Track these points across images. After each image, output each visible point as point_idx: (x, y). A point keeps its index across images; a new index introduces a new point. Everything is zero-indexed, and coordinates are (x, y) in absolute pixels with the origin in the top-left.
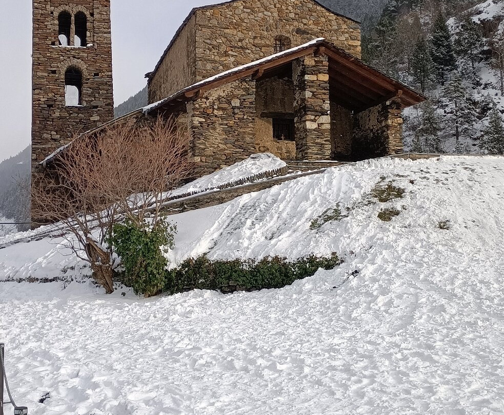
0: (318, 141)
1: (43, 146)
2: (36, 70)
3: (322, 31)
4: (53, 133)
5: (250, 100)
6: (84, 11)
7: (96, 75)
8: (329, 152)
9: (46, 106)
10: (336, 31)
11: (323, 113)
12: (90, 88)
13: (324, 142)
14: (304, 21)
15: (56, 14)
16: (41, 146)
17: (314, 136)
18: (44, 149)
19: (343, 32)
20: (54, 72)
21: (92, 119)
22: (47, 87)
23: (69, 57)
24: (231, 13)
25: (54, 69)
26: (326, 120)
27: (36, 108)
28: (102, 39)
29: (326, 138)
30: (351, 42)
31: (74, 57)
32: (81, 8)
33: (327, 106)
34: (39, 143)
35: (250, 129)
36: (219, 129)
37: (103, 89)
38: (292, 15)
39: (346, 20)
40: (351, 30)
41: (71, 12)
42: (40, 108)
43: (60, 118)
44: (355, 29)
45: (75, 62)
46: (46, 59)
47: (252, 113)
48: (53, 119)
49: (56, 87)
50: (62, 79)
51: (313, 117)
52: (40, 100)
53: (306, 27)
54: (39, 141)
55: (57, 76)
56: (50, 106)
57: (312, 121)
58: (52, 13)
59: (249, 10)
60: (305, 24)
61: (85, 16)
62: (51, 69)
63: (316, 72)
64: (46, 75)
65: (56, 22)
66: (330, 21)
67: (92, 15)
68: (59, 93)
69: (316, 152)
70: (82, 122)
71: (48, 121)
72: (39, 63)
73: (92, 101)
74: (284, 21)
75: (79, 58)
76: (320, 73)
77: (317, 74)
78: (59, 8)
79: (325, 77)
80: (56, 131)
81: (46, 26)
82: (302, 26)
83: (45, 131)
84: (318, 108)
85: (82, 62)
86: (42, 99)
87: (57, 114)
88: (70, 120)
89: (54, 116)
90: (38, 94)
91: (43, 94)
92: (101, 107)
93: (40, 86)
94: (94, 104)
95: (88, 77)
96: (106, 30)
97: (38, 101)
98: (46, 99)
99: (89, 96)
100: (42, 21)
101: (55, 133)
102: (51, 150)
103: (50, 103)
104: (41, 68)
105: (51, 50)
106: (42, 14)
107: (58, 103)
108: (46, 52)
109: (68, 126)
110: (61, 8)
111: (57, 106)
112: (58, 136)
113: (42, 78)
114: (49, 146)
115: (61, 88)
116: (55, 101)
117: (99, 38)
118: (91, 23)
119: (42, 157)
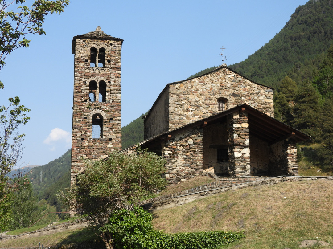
0: (242, 164)
1: (78, 164)
2: (75, 117)
3: (248, 94)
4: (84, 155)
5: (200, 140)
6: (104, 80)
7: (111, 119)
8: (250, 171)
9: (80, 139)
10: (257, 94)
11: (245, 147)
12: (108, 127)
13: (246, 165)
14: (237, 88)
15: (88, 83)
16: (77, 164)
17: (239, 161)
18: (78, 166)
19: (262, 95)
20: (86, 118)
21: (108, 146)
22: (82, 127)
23: (95, 109)
24: (191, 85)
25: (85, 116)
26: (247, 151)
27: (75, 140)
28: (115, 97)
29: (247, 162)
30: (267, 100)
31: (98, 109)
32: (103, 79)
33: (247, 142)
34: (76, 162)
35: (200, 157)
36: (180, 158)
37: (116, 128)
38: (229, 85)
39: (264, 87)
40: (267, 93)
41: (97, 81)
42: (77, 140)
43: (88, 146)
44: (269, 92)
45: (98, 111)
46: (81, 110)
47: (200, 147)
48: (84, 147)
49: (86, 127)
50: (90, 122)
51: (238, 150)
52: (77, 136)
53: (238, 92)
54: (76, 161)
55: (87, 120)
56: (83, 139)
57: (238, 151)
58: (85, 82)
59: (202, 84)
60: (237, 90)
61: (105, 83)
63: (241, 122)
64: (81, 120)
65: (88, 88)
66: (253, 88)
67: (109, 82)
68: (88, 131)
69: (241, 171)
70: (102, 149)
71: (82, 148)
72: (77, 113)
73: (108, 135)
74: (224, 89)
75: (100, 109)
76: (243, 123)
77: (241, 124)
79: (246, 125)
80: (86, 155)
81: (82, 90)
82: (235, 92)
83: (80, 155)
84: (241, 144)
85: (103, 111)
86: (78, 135)
87: (87, 144)
88: (94, 148)
89: (85, 145)
90: (76, 132)
91: (79, 132)
92: (114, 139)
93: (77, 127)
94: (110, 137)
95: (106, 121)
96: (118, 92)
97: (75, 136)
98: (81, 135)
99: (107, 132)
100: (79, 87)
101: (86, 156)
102: (82, 166)
103: (83, 137)
104: (78, 116)
105: (84, 105)
106: (79, 83)
107: (88, 137)
108: (81, 106)
109: (93, 151)
110: (91, 79)
111: (87, 139)
112: (87, 157)
113: (79, 122)
114: (82, 164)
115: (89, 128)
116: (86, 136)
117: (113, 97)
118: (109, 87)
119: (77, 170)
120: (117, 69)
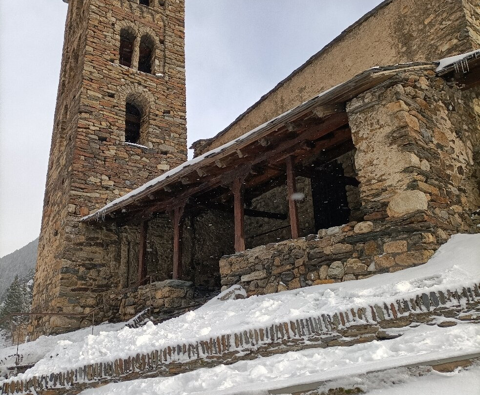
1: (89, 195)
2: (87, 87)
4: (104, 177)
6: (152, 34)
7: (167, 112)
9: (97, 138)
12: (159, 127)
15: (118, 28)
16: (84, 194)
18: (89, 199)
20: (112, 96)
21: (160, 167)
22: (101, 112)
23: (132, 83)
25: (111, 91)
27: (82, 137)
28: (175, 72)
31: (140, 84)
32: (148, 30)
34: (82, 189)
37: (176, 132)
41: (137, 32)
42: (88, 139)
43: (116, 158)
45: (140, 89)
46: (102, 77)
48: (105, 158)
49: (113, 116)
50: (122, 107)
52: (89, 128)
54: (83, 186)
55: (115, 101)
56: (102, 139)
58: (113, 24)
61: (154, 40)
62: (108, 91)
64: (100, 96)
65: (118, 37)
68: (117, 125)
71: (99, 159)
72: (92, 80)
73: (160, 144)
75: (146, 87)
78: (123, 22)
80: (109, 176)
81: (106, 36)
83: (93, 173)
85: (149, 92)
86: (92, 128)
87: (112, 152)
88: (129, 164)
89: (107, 153)
90: (85, 119)
91: (94, 121)
92: (172, 153)
93: (90, 109)
94: (163, 148)
95: (157, 112)
96: (179, 63)
97: (86, 128)
98: (98, 129)
99: (157, 137)
100: (100, 29)
101: (107, 178)
102: (99, 201)
103: (104, 135)
104: (95, 86)
105: (110, 68)
106: (100, 22)
107: (115, 137)
108: (102, 68)
109: (126, 171)
110: (125, 24)
111: (114, 141)
112: (112, 183)
113: (97, 99)
114: (98, 195)
115: (119, 118)
116: (111, 133)
117: (171, 70)
118: (161, 51)
119: (85, 210)
120: (178, 22)
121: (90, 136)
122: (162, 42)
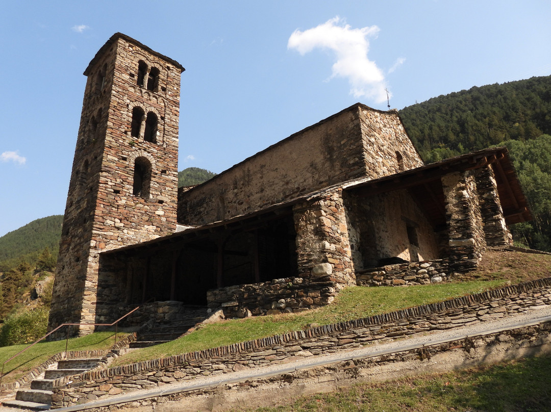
1: (105, 233)
2: (108, 153)
4: (117, 220)
6: (156, 113)
7: (164, 172)
9: (113, 191)
12: (158, 183)
15: (131, 107)
16: (103, 233)
18: (105, 237)
20: (125, 159)
21: (157, 213)
22: (117, 172)
23: (140, 149)
25: (124, 156)
27: (102, 191)
28: (171, 141)
31: (145, 150)
32: (153, 110)
34: (101, 229)
37: (170, 187)
41: (145, 110)
42: (106, 192)
43: (126, 206)
45: (145, 154)
46: (119, 145)
48: (118, 206)
49: (125, 174)
50: (132, 168)
52: (107, 184)
54: (102, 227)
55: (127, 163)
56: (117, 192)
58: (128, 105)
61: (157, 117)
62: (123, 155)
64: (117, 159)
65: (131, 115)
68: (127, 181)
70: (148, 214)
71: (113, 207)
72: (111, 147)
73: (157, 195)
75: (149, 152)
78: (135, 103)
80: (121, 220)
81: (122, 114)
83: (109, 218)
85: (152, 157)
86: (110, 183)
87: (123, 202)
88: (135, 210)
89: (120, 202)
90: (105, 177)
91: (112, 178)
92: (166, 203)
93: (109, 169)
94: (160, 198)
95: (157, 172)
96: (174, 134)
97: (105, 184)
98: (114, 184)
99: (156, 190)
100: (119, 108)
101: (119, 221)
102: (113, 238)
103: (118, 189)
104: (113, 152)
105: (124, 138)
106: (119, 103)
107: (126, 191)
108: (119, 138)
109: (133, 215)
110: (136, 104)
111: (124, 193)
112: (122, 225)
113: (113, 162)
114: (112, 234)
115: (130, 176)
116: (123, 187)
117: (168, 140)
118: (162, 125)
119: (103, 245)
120: (175, 104)
121: (108, 189)
122: (163, 118)
